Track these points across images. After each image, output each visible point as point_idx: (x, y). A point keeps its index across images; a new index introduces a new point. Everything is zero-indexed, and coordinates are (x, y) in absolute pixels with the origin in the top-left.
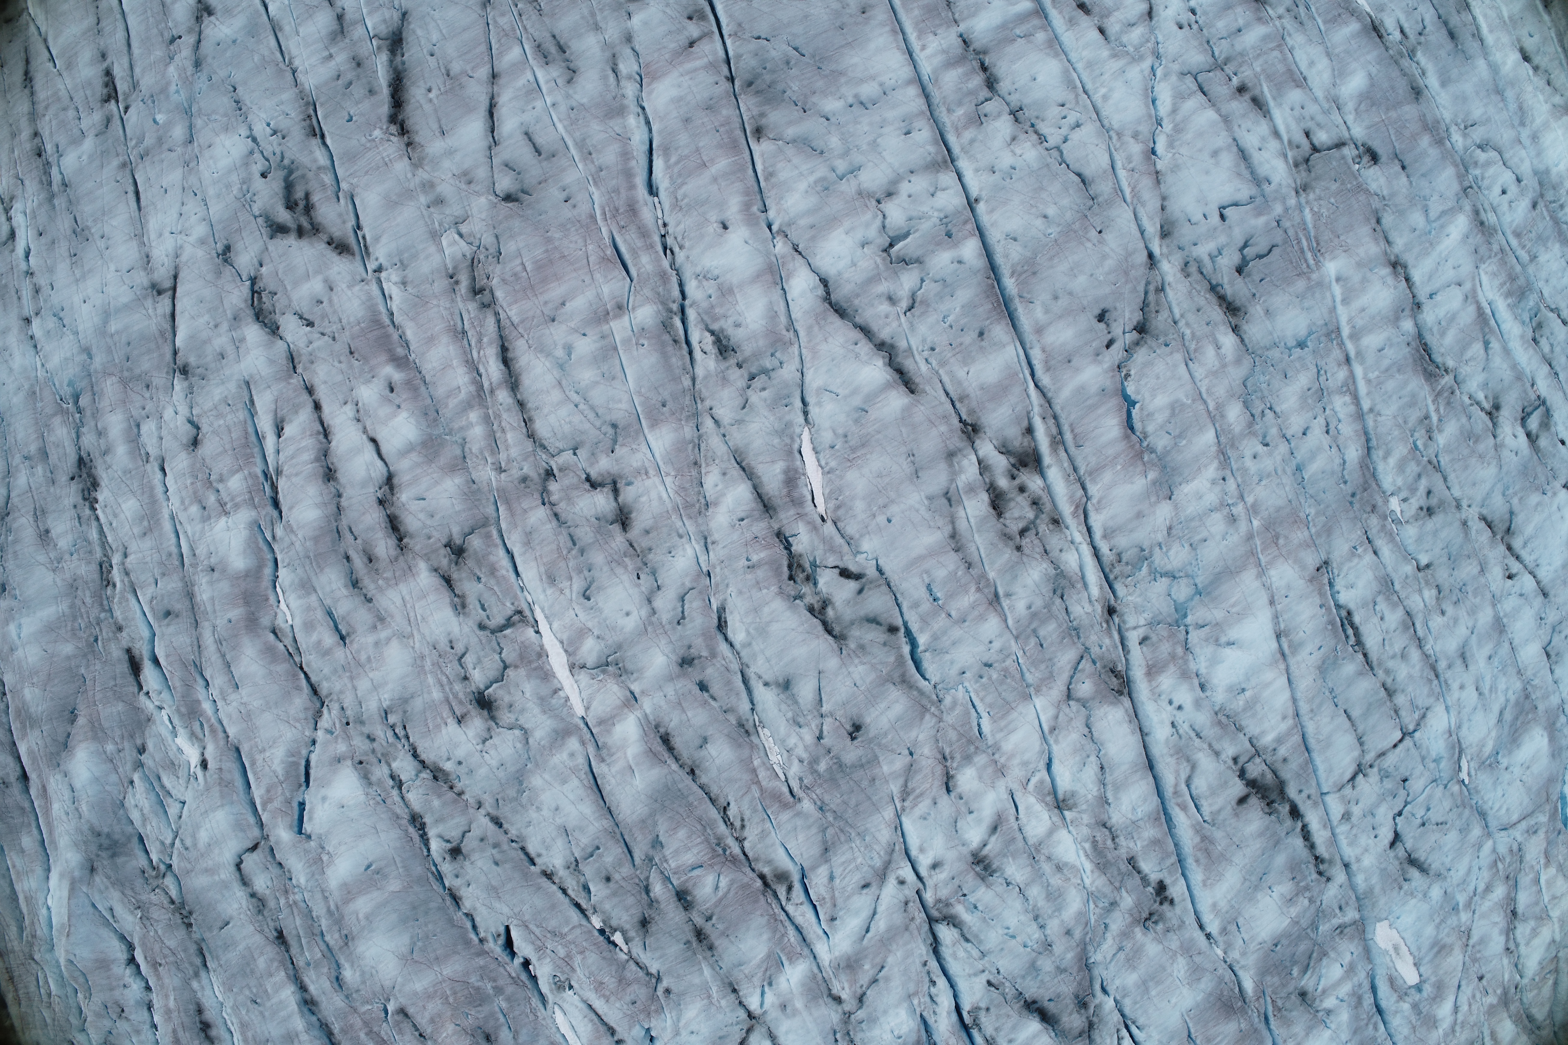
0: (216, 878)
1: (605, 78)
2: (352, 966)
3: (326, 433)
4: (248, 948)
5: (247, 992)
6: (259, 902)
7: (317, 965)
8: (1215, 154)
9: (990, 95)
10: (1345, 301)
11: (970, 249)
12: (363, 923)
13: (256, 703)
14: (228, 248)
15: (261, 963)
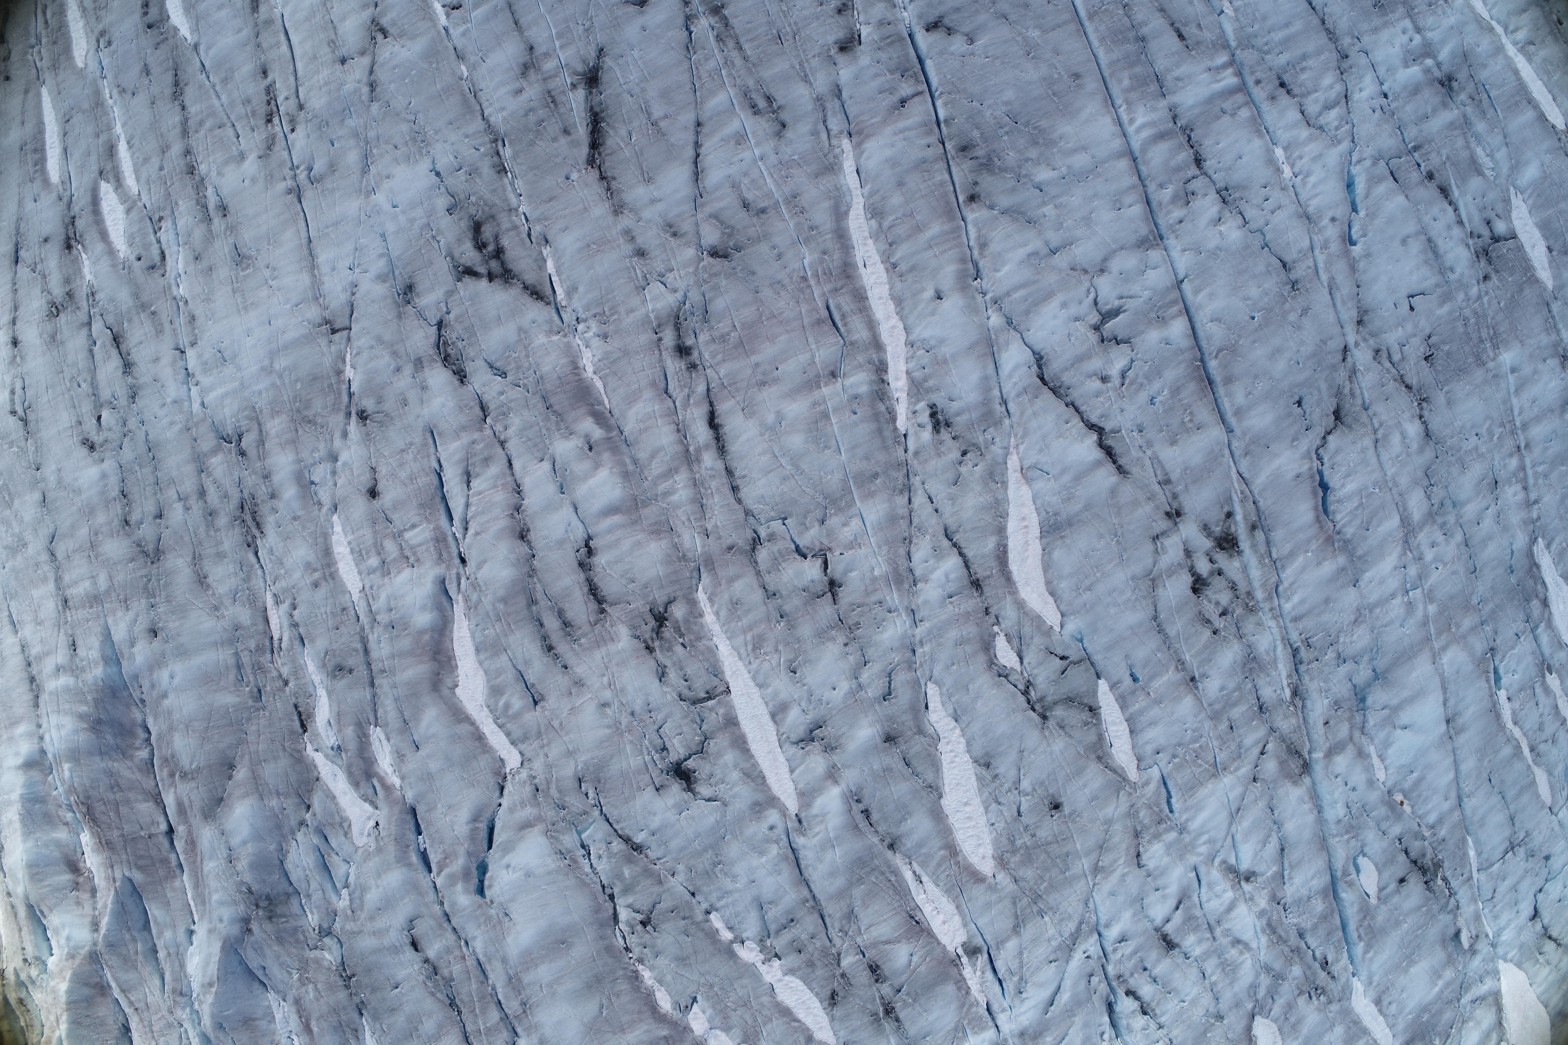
1: (815, 133)
3: (518, 490)
8: (1404, 242)
9: (1198, 172)
10: (1517, 391)
11: (1178, 328)
14: (409, 288)
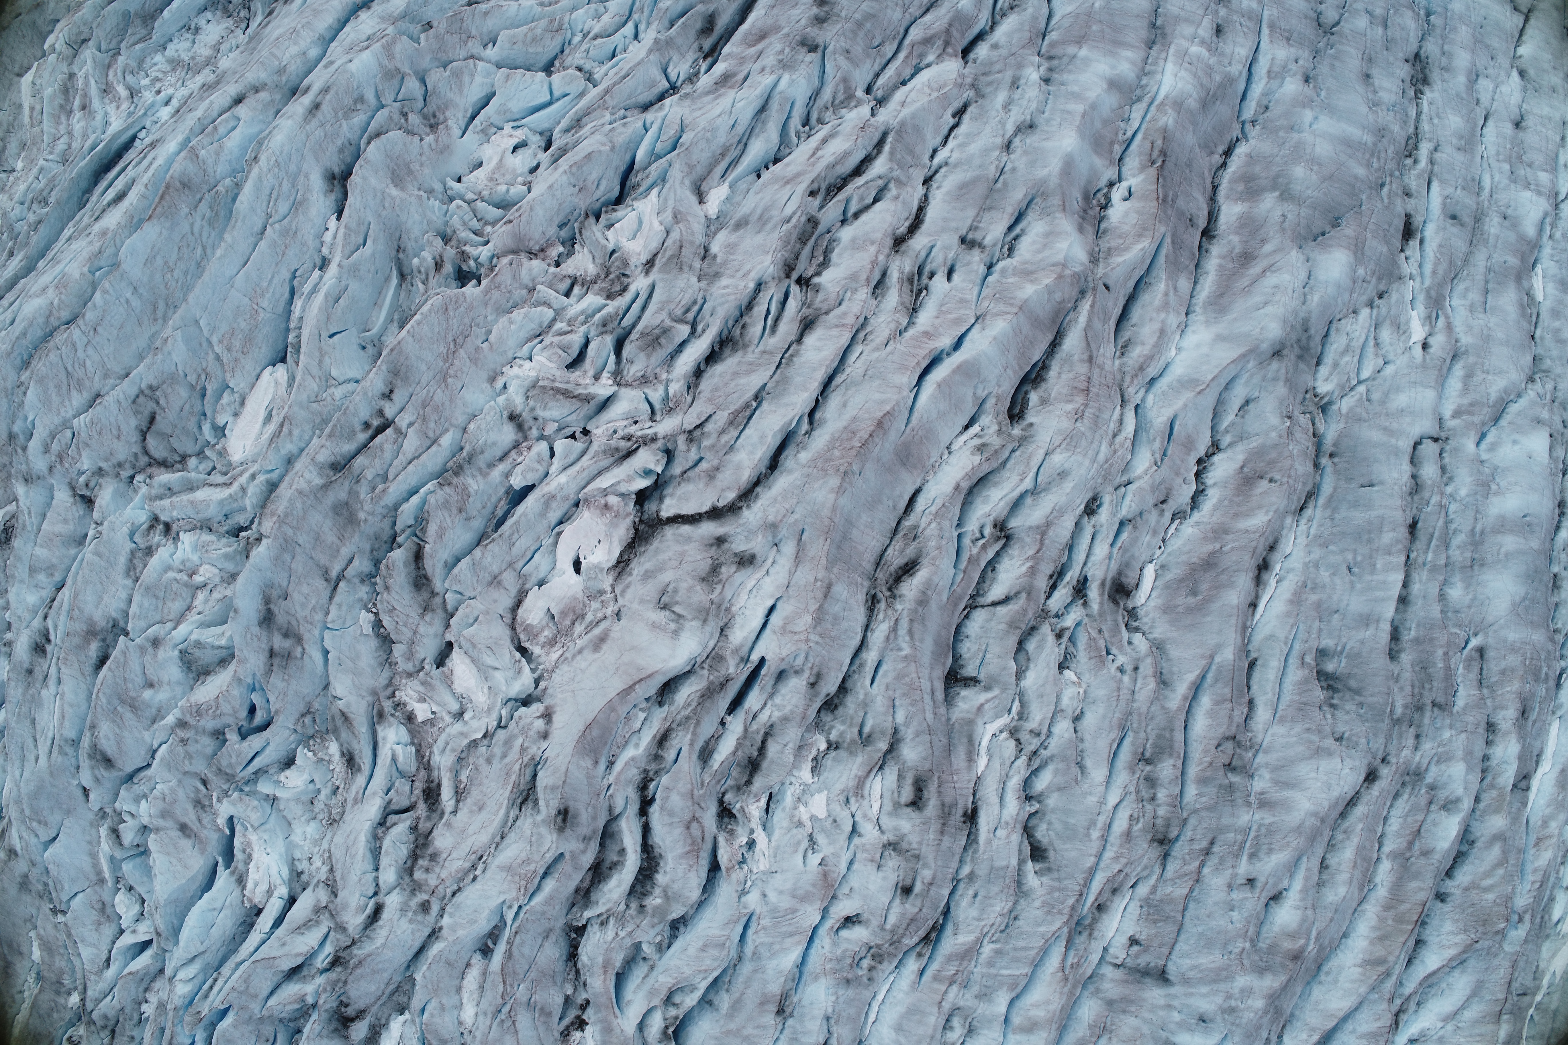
0: (1394, 441)
2: (1467, 587)
4: (1382, 519)
5: (1350, 556)
6: (1416, 486)
7: (1434, 569)
12: (1502, 557)
13: (1500, 335)
15: (1387, 537)
